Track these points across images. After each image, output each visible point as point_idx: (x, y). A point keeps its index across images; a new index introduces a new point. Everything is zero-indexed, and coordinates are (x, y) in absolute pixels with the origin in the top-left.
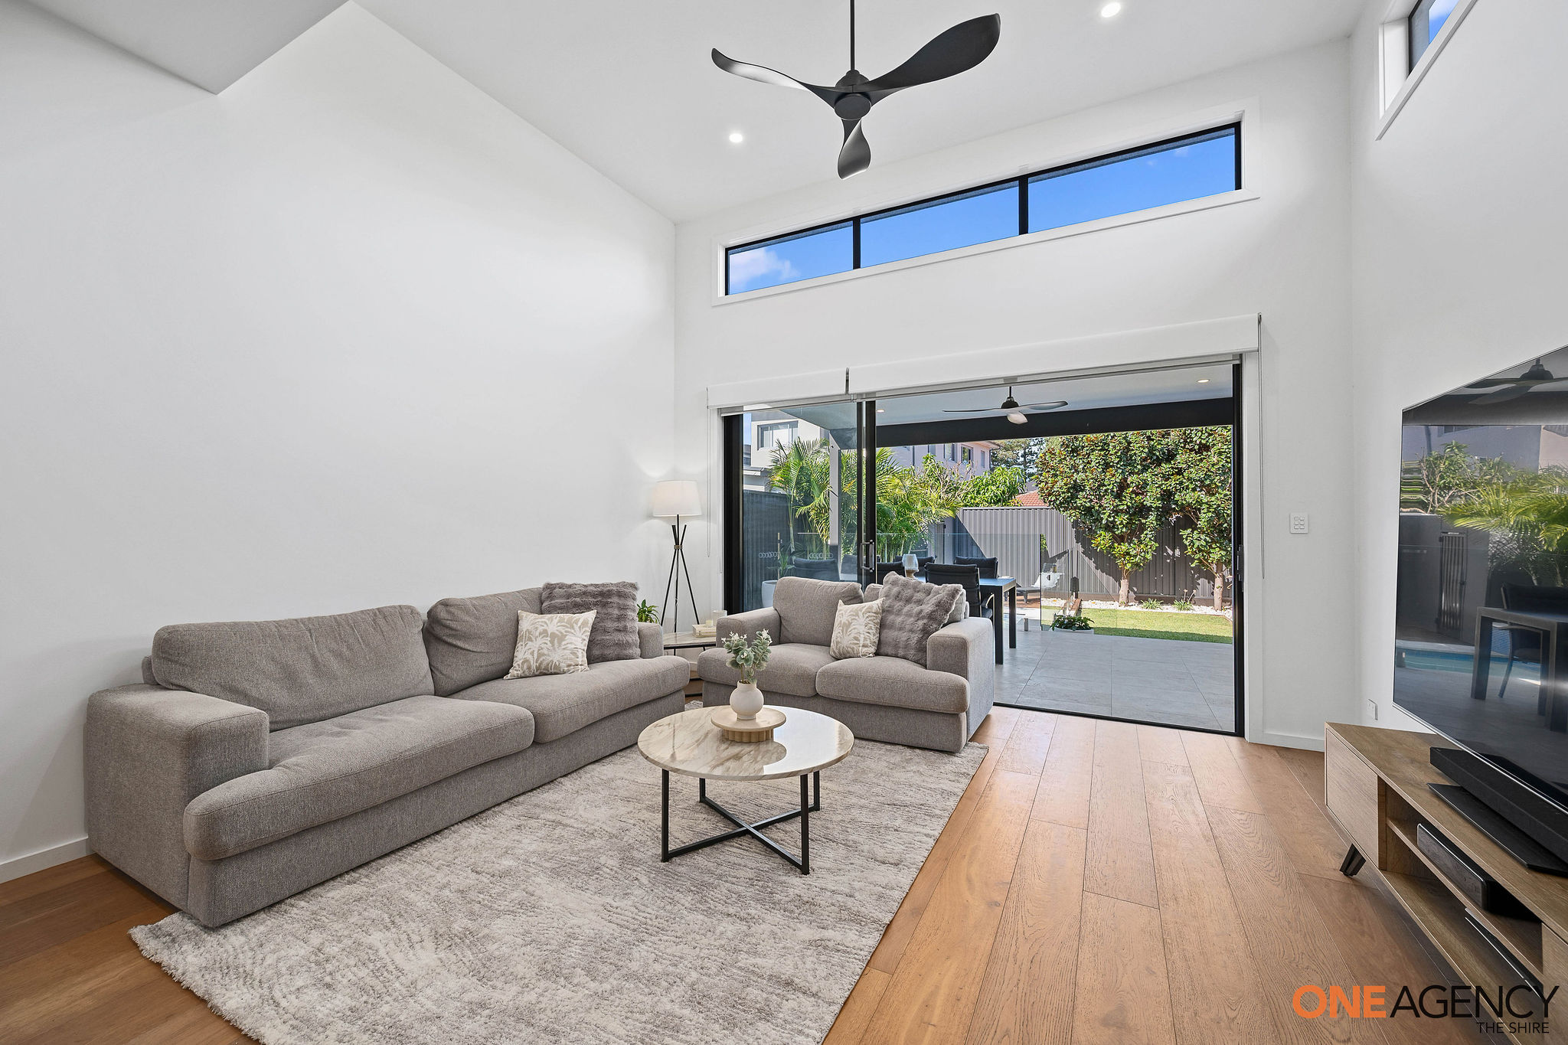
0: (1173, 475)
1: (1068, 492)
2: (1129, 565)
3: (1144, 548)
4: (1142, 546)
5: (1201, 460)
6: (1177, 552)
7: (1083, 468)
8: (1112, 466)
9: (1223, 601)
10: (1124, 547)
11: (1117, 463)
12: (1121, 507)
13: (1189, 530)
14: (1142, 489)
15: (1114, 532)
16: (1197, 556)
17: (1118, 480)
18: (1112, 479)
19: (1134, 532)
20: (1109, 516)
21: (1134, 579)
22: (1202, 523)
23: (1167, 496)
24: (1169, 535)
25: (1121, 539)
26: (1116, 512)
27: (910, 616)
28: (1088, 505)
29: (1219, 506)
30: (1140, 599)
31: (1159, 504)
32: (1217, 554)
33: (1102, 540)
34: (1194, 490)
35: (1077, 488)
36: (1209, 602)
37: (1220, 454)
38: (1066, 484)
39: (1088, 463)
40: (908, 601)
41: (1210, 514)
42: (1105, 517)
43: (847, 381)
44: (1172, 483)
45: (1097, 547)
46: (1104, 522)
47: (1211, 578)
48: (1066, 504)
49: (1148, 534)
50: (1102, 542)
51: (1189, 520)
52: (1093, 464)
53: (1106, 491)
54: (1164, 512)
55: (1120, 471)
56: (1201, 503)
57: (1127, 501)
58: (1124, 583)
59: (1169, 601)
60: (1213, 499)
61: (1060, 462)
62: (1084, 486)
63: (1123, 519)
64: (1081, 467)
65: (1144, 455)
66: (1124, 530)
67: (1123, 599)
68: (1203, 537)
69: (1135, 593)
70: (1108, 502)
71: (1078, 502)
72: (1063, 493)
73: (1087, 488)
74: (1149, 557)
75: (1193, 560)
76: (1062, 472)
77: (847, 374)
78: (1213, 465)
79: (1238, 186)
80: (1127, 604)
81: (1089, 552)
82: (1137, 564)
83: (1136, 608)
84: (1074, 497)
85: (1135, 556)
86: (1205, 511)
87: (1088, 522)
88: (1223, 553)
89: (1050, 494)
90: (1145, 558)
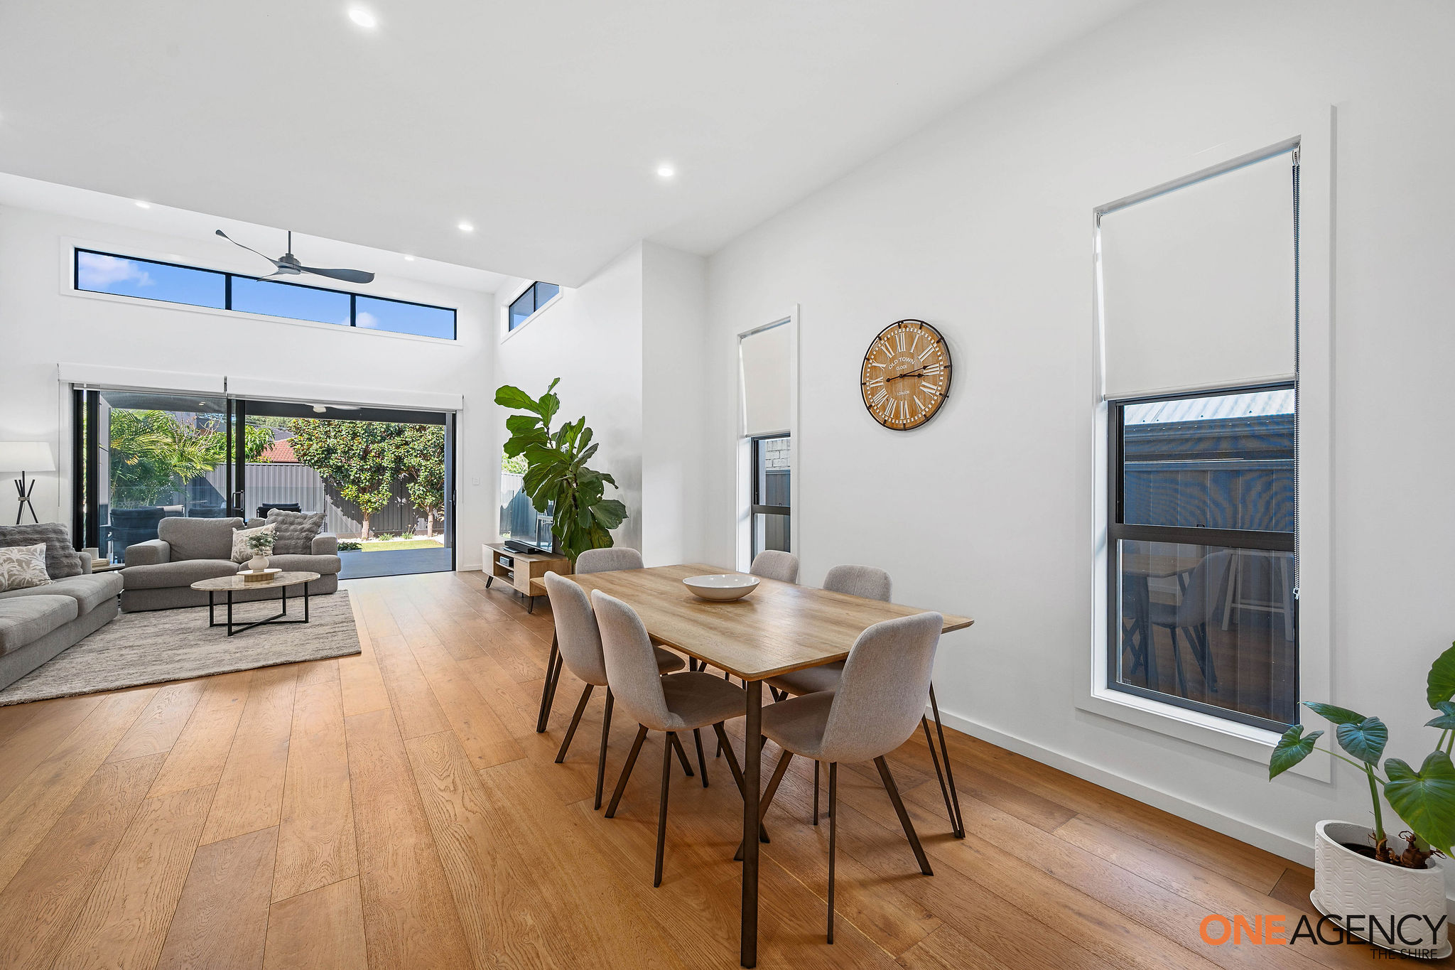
0: (402, 445)
1: (322, 454)
2: (370, 510)
3: (381, 497)
4: (380, 495)
5: (421, 436)
6: (404, 500)
7: (335, 436)
8: (360, 436)
9: (434, 531)
10: (367, 496)
11: (363, 434)
12: (365, 467)
13: (413, 484)
14: (381, 454)
15: (359, 486)
16: (417, 501)
17: (363, 447)
18: (359, 446)
19: (374, 486)
20: (356, 473)
21: (373, 519)
22: (420, 479)
23: (399, 460)
24: (399, 488)
25: (364, 490)
26: (362, 470)
27: (296, 531)
28: (340, 464)
29: (432, 468)
30: (376, 536)
31: (393, 465)
32: (430, 500)
33: (349, 491)
34: (416, 456)
35: (330, 451)
36: (425, 532)
37: (433, 434)
38: (321, 447)
39: (339, 431)
40: (292, 524)
41: (426, 473)
42: (353, 474)
43: (225, 384)
44: (402, 451)
45: (346, 496)
46: (352, 477)
47: (426, 519)
48: (320, 463)
49: (384, 487)
50: (350, 493)
51: (412, 478)
52: (344, 433)
53: (354, 454)
54: (396, 471)
55: (365, 440)
56: (420, 465)
57: (370, 463)
58: (366, 524)
59: (398, 534)
60: (428, 463)
61: (315, 428)
62: (336, 450)
63: (368, 475)
64: (333, 434)
65: (383, 430)
66: (367, 484)
67: (364, 534)
68: (421, 488)
69: (373, 531)
70: (355, 463)
71: (331, 463)
72: (317, 454)
73: (339, 451)
74: (385, 503)
75: (414, 504)
76: (317, 438)
77: (226, 379)
78: (429, 441)
79: (455, 339)
80: (367, 539)
81: (339, 501)
82: (376, 509)
83: (375, 541)
84: (327, 458)
85: (375, 503)
86: (424, 471)
87: (337, 478)
88: (434, 499)
89: (305, 455)
90: (382, 504)
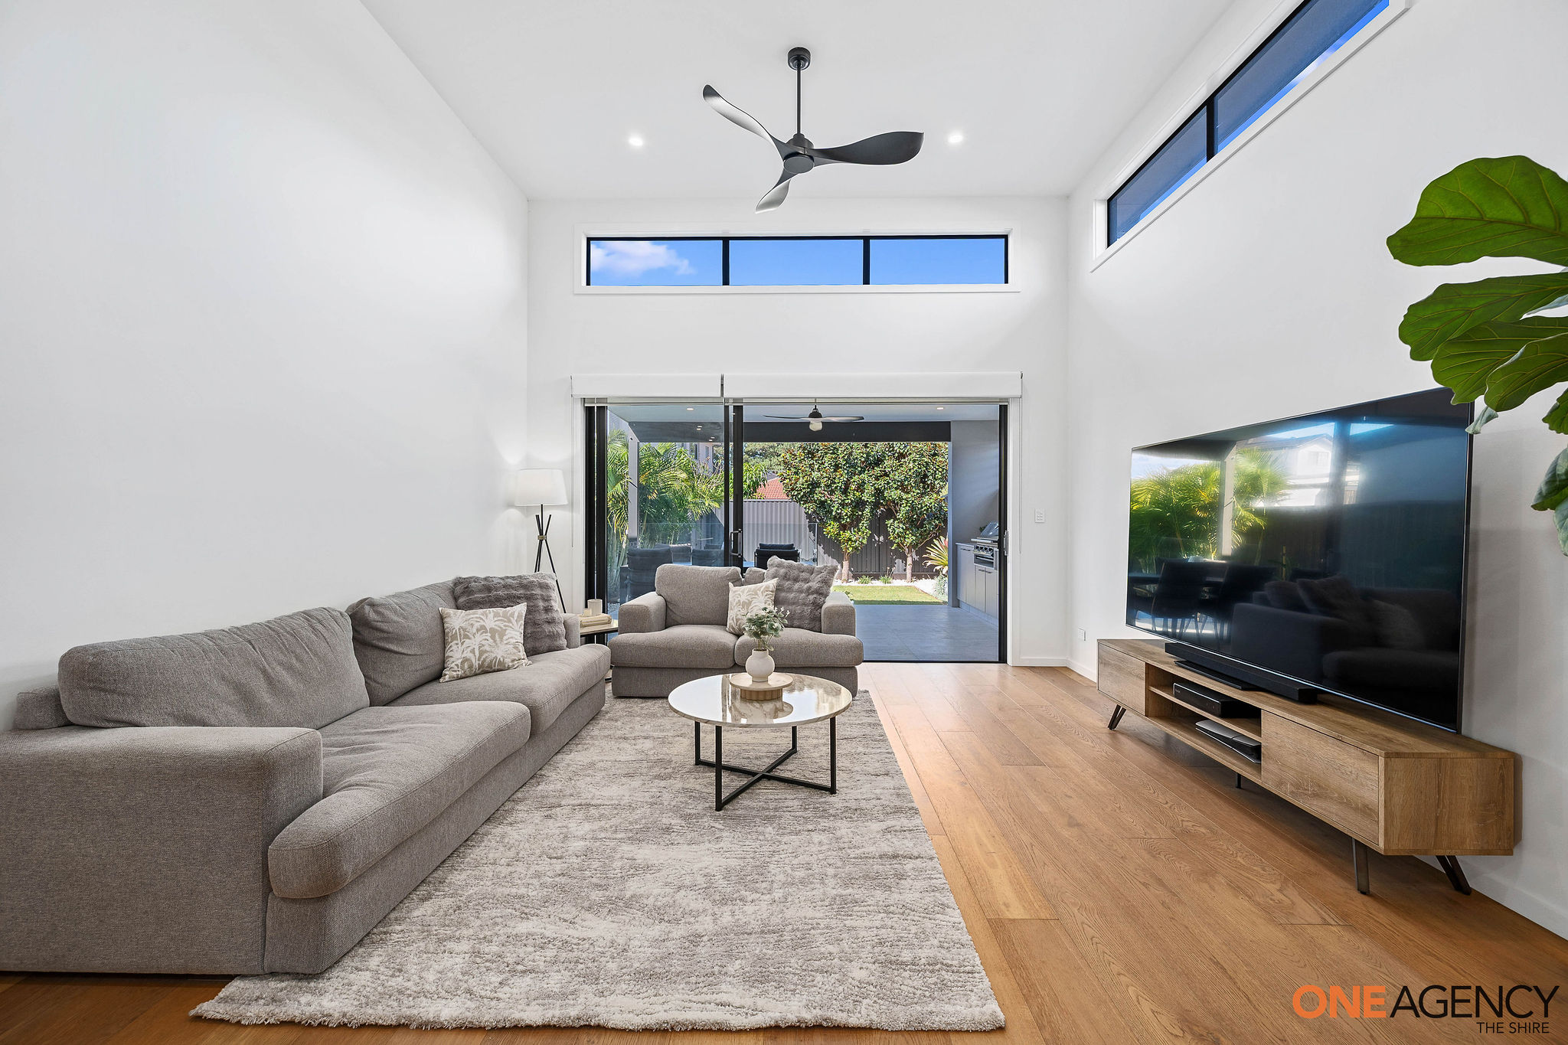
0: (881, 476)
1: (808, 488)
2: (851, 549)
3: (859, 536)
4: (860, 533)
5: (901, 465)
6: (882, 538)
7: (818, 468)
8: (841, 467)
9: (912, 575)
10: (848, 534)
11: (844, 465)
12: (847, 502)
13: (892, 521)
14: (861, 487)
15: (840, 522)
16: (897, 541)
17: (845, 479)
18: (841, 477)
19: (855, 522)
20: (838, 509)
21: (854, 559)
22: (899, 516)
23: (879, 493)
24: (878, 526)
25: (843, 527)
26: (843, 505)
28: (823, 499)
29: (913, 502)
30: (856, 577)
31: (872, 499)
32: (910, 539)
33: (832, 528)
34: (896, 489)
35: (814, 485)
36: (903, 577)
37: (914, 461)
38: (806, 481)
39: (822, 464)
41: (907, 508)
42: (834, 509)
43: (722, 385)
44: (882, 482)
45: (828, 534)
46: (834, 513)
47: (904, 558)
48: (805, 498)
49: (864, 524)
50: (832, 530)
51: (891, 514)
52: (826, 465)
53: (836, 487)
54: (876, 505)
55: (846, 472)
56: (901, 499)
57: (851, 497)
58: (846, 564)
59: (876, 577)
60: (910, 496)
61: (800, 462)
62: (820, 483)
63: (847, 511)
64: (816, 467)
65: (863, 460)
66: (848, 520)
67: (845, 577)
68: (901, 525)
69: (852, 572)
70: (837, 497)
71: (816, 496)
72: (804, 488)
73: (822, 485)
74: (865, 542)
75: (892, 543)
76: (803, 471)
77: (722, 379)
78: (910, 470)
79: (1006, 281)
80: (847, 582)
81: (822, 539)
82: (856, 548)
83: (854, 583)
84: (812, 492)
85: (855, 542)
86: (905, 505)
87: (821, 514)
88: (914, 538)
89: (793, 489)
90: (862, 543)
